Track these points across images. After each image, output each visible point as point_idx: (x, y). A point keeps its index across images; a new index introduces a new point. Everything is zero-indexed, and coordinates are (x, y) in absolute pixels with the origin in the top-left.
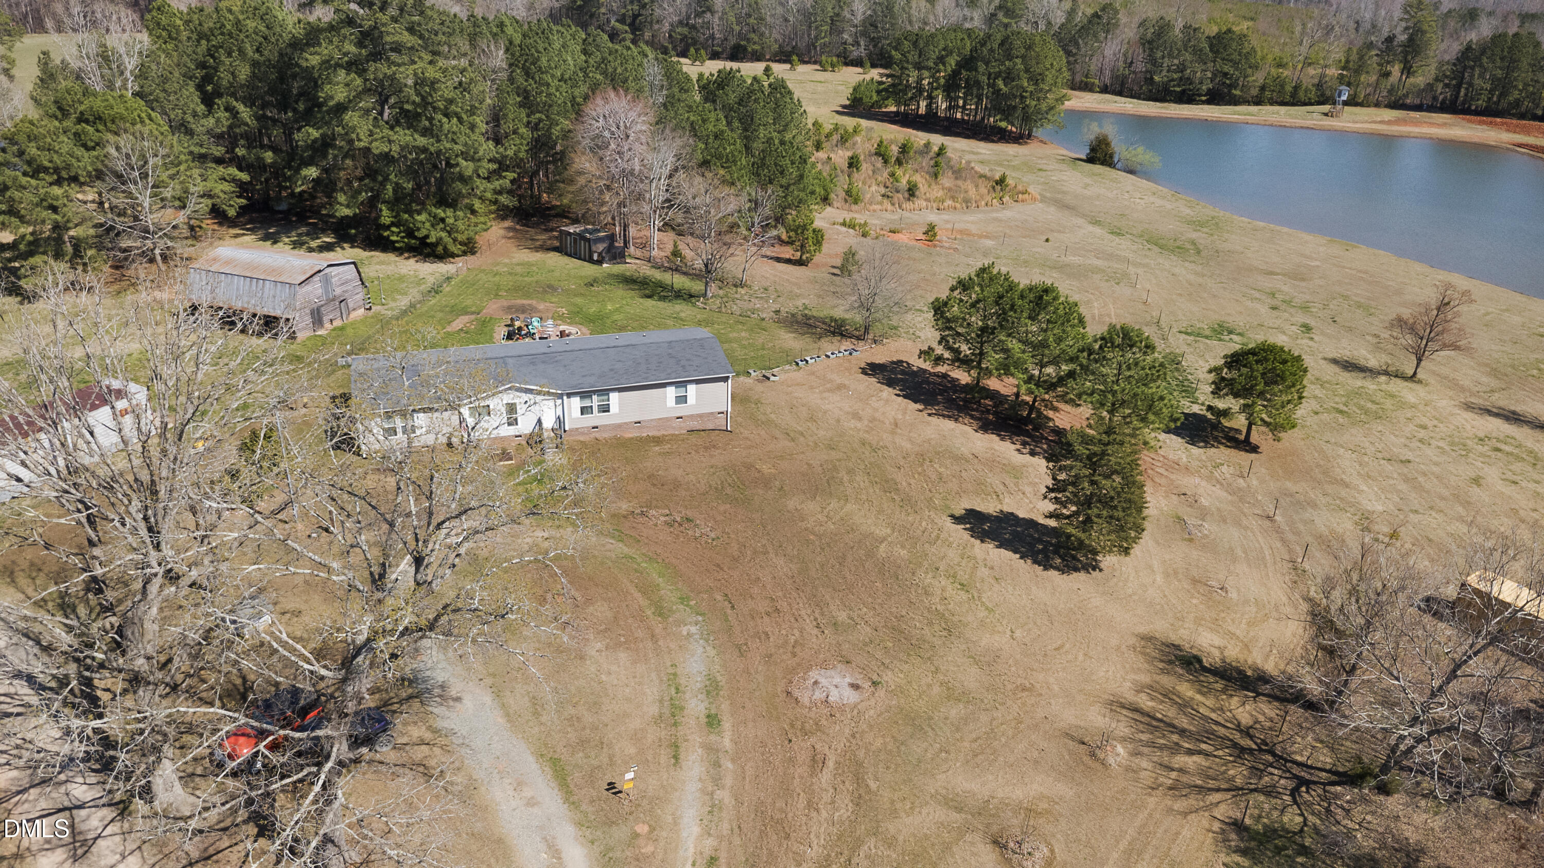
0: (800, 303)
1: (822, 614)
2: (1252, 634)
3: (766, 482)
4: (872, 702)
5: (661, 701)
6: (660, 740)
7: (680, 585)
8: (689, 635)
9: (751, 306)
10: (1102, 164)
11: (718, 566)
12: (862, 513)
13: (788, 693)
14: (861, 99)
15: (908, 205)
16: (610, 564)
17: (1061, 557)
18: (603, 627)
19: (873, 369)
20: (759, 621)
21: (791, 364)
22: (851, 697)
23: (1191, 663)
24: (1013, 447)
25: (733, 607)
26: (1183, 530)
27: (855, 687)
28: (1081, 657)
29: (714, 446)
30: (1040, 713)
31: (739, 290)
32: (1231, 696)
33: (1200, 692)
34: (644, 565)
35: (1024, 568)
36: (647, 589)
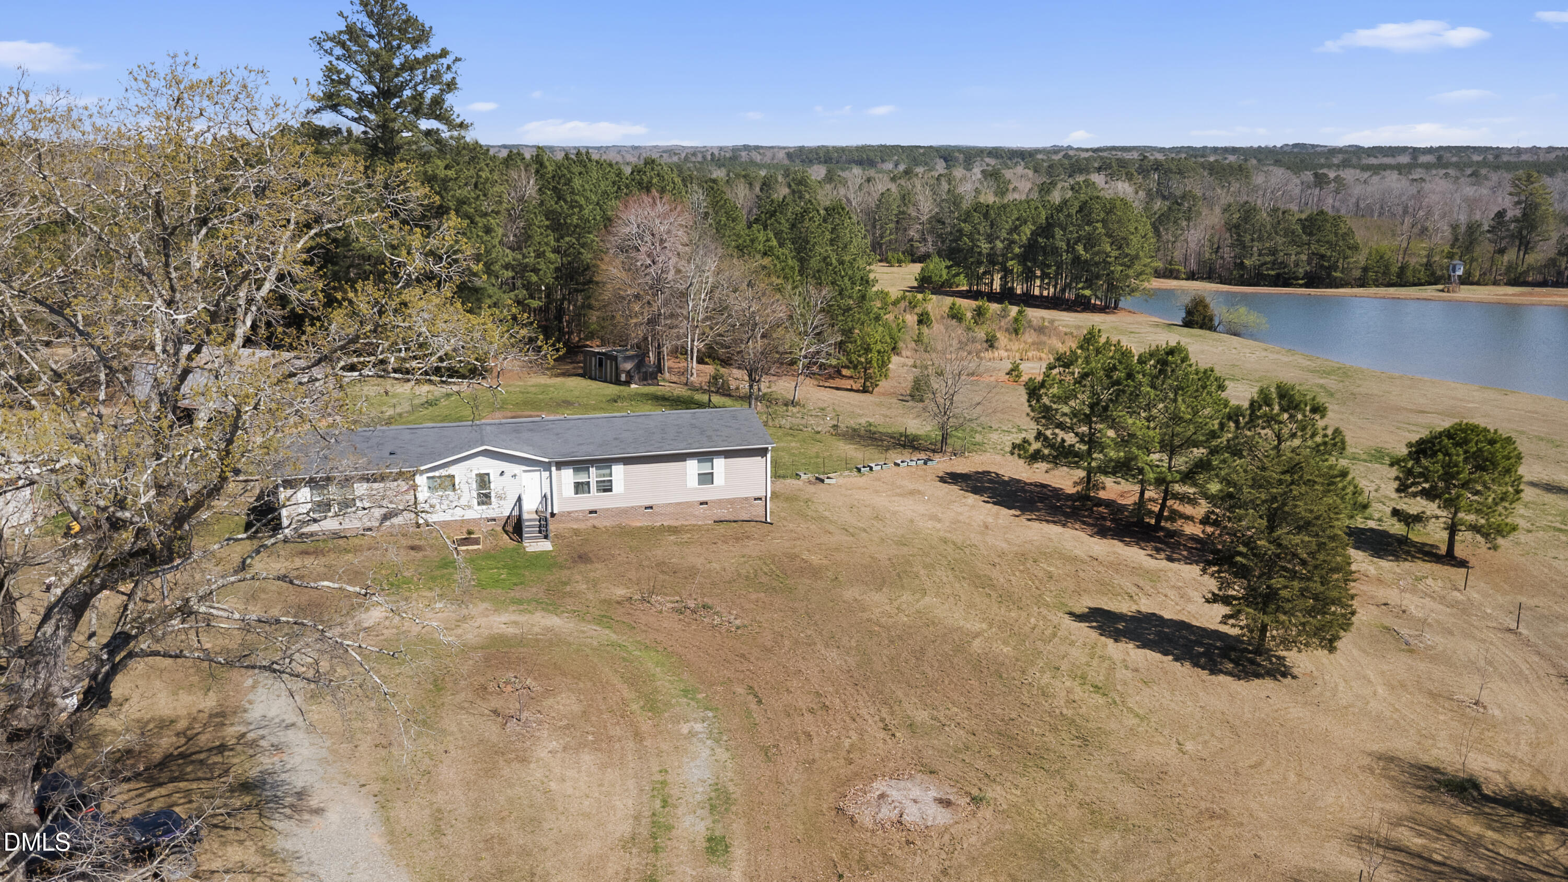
0: (863, 421)
1: (892, 714)
2: (1540, 757)
3: (815, 572)
4: (974, 825)
5: (637, 818)
6: (628, 870)
7: (685, 676)
8: (692, 734)
9: (804, 422)
10: (1201, 328)
11: (743, 656)
12: (947, 606)
13: (839, 810)
14: (930, 277)
15: (988, 355)
16: (588, 651)
17: (1232, 661)
18: (565, 722)
19: (953, 478)
20: (798, 719)
21: (850, 470)
22: (941, 817)
23: (1465, 789)
24: (1144, 552)
25: (760, 702)
26: (1397, 640)
27: (946, 803)
28: (1292, 777)
29: (748, 537)
30: (1246, 851)
31: (790, 408)
32: (1541, 833)
33: (1489, 827)
34: (637, 653)
35: (1183, 672)
36: (634, 680)
